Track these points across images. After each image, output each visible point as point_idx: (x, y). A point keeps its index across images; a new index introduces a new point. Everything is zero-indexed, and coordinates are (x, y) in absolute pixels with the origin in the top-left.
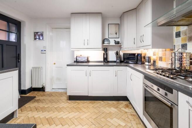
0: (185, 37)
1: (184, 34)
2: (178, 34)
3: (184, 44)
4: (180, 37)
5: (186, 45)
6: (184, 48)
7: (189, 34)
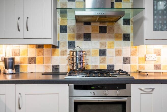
0: (73, 33)
1: (72, 30)
2: (64, 28)
3: (72, 42)
4: (67, 32)
5: (74, 42)
6: (72, 45)
7: (78, 31)
